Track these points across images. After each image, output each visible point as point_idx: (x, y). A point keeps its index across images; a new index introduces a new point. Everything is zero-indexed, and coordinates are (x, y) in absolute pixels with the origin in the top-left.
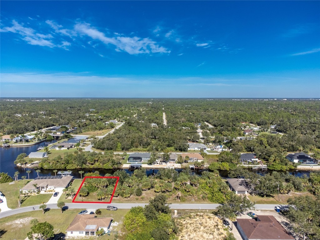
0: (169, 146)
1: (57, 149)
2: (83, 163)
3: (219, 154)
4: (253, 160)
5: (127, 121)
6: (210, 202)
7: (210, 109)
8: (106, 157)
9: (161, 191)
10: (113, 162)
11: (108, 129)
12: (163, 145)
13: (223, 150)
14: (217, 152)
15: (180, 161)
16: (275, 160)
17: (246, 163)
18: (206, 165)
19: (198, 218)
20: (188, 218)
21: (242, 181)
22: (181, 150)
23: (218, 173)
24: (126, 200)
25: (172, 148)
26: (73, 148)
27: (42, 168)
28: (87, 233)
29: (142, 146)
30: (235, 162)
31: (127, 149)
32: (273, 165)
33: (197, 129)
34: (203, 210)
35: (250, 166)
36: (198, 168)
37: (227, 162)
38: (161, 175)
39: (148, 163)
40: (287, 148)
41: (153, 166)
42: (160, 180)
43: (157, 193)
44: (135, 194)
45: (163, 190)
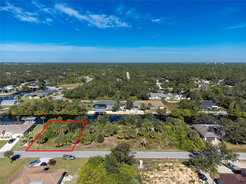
0: (132, 95)
1: (31, 98)
2: (50, 109)
3: (179, 102)
4: (213, 106)
5: (96, 77)
7: (165, 69)
8: (72, 104)
9: (125, 138)
10: (79, 109)
11: (80, 83)
12: (127, 94)
13: (181, 99)
14: (176, 100)
15: (143, 108)
16: (234, 107)
17: (206, 110)
18: (168, 112)
19: (167, 171)
20: (156, 170)
21: (210, 127)
22: (143, 99)
23: (183, 119)
24: (87, 148)
25: (135, 97)
26: (45, 97)
27: (10, 114)
29: (107, 95)
30: (196, 108)
31: (94, 98)
32: (233, 111)
33: (156, 82)
34: (172, 159)
35: (211, 112)
36: (160, 114)
37: (189, 109)
38: (124, 121)
39: (113, 110)
40: (242, 97)
41: (117, 113)
42: (124, 126)
43: (120, 140)
44: (96, 140)
45: (127, 136)
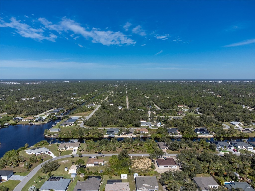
0: (129, 123)
1: (64, 126)
2: (82, 134)
3: (158, 128)
4: (175, 132)
5: (102, 105)
6: (148, 153)
8: (95, 131)
10: (99, 134)
11: (90, 111)
12: (126, 123)
13: (160, 126)
14: (157, 127)
15: (135, 133)
17: (171, 134)
18: (149, 135)
19: (141, 160)
20: (137, 159)
21: (165, 144)
22: (136, 126)
23: (154, 139)
24: (109, 153)
25: (131, 125)
27: (60, 137)
28: (95, 165)
29: (114, 124)
30: (165, 133)
31: (105, 126)
32: (185, 135)
34: (144, 156)
35: (173, 135)
36: (145, 137)
37: (161, 133)
38: (125, 141)
39: (118, 134)
40: (198, 125)
41: (120, 136)
42: (125, 143)
43: (123, 149)
44: (112, 150)
45: (126, 148)
